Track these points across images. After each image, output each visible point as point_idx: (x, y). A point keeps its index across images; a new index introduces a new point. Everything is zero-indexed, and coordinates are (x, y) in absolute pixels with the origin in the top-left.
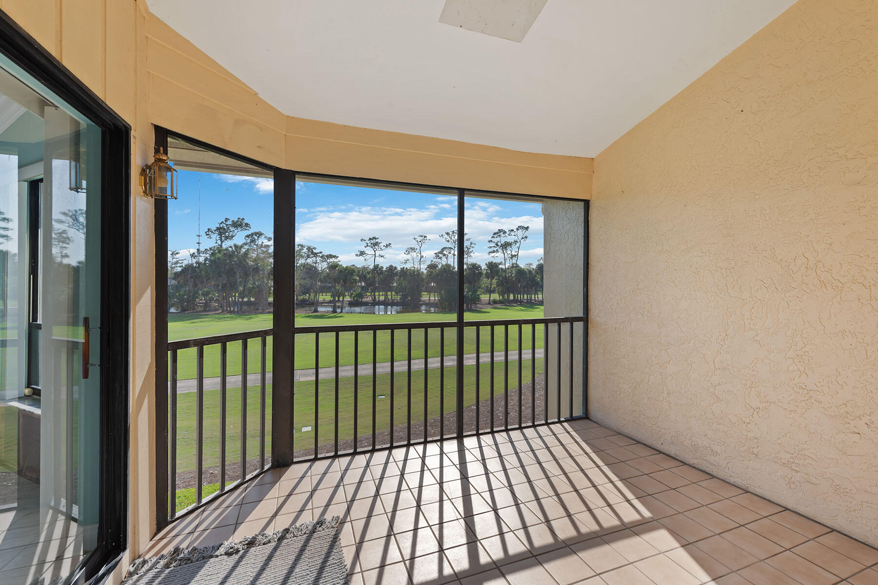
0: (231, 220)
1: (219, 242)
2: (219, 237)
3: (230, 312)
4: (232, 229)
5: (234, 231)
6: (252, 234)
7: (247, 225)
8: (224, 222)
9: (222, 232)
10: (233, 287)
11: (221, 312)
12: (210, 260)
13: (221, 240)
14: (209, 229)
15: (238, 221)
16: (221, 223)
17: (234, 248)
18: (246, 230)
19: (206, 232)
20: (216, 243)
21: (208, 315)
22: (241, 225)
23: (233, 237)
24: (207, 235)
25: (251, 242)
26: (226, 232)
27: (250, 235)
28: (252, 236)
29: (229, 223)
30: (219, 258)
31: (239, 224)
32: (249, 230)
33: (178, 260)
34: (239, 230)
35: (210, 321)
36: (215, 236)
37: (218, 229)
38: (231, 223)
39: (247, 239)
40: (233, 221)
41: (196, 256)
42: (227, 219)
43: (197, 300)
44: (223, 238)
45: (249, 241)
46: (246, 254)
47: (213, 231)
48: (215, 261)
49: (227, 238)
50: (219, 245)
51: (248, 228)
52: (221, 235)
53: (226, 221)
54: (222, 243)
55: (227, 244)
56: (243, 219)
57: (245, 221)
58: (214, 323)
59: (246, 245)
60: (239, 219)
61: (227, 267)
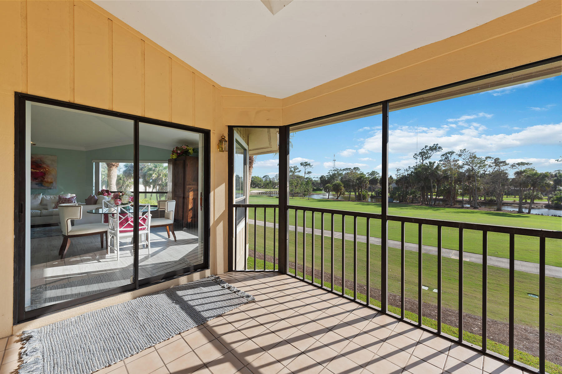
0: (429, 146)
1: (421, 161)
2: (422, 158)
3: (427, 205)
4: (430, 152)
5: (431, 153)
6: (446, 153)
7: (440, 148)
8: (425, 148)
9: (423, 154)
10: (429, 189)
11: (421, 204)
12: (414, 173)
13: (422, 160)
14: (415, 154)
15: (433, 147)
16: (422, 149)
17: (429, 164)
18: (439, 151)
19: (414, 156)
20: (420, 162)
21: (412, 205)
22: (435, 149)
23: (430, 157)
24: (414, 157)
25: (445, 159)
26: (426, 154)
27: (444, 154)
28: (446, 155)
29: (428, 148)
30: (419, 171)
31: (435, 148)
32: (441, 151)
33: (400, 173)
34: (434, 152)
35: (411, 209)
36: (419, 158)
37: (420, 153)
38: (429, 148)
39: (443, 157)
40: (430, 146)
41: (408, 171)
42: (426, 146)
43: (408, 196)
44: (424, 158)
45: (444, 158)
46: (437, 167)
47: (418, 155)
48: (416, 173)
49: (426, 158)
50: (421, 163)
51: (440, 150)
52: (423, 157)
53: (425, 147)
54: (423, 162)
55: (427, 162)
56: (437, 144)
57: (438, 146)
58: (412, 210)
59: (442, 161)
60: (434, 144)
61: (424, 177)
